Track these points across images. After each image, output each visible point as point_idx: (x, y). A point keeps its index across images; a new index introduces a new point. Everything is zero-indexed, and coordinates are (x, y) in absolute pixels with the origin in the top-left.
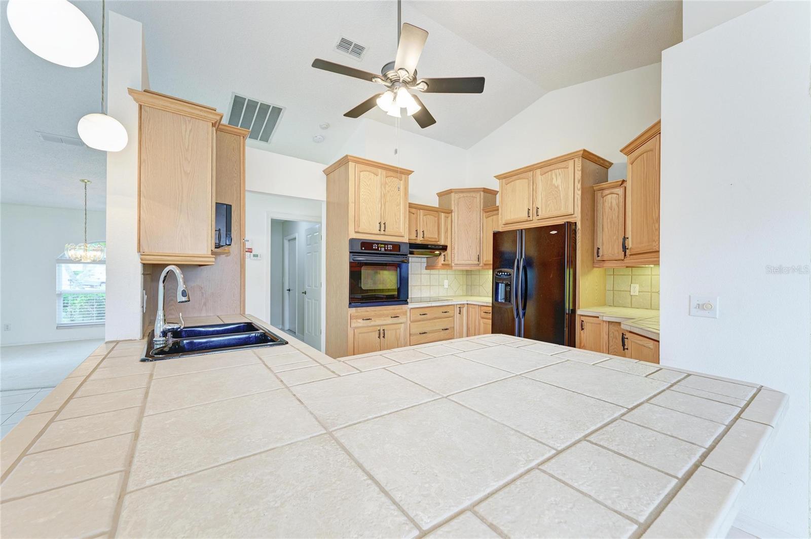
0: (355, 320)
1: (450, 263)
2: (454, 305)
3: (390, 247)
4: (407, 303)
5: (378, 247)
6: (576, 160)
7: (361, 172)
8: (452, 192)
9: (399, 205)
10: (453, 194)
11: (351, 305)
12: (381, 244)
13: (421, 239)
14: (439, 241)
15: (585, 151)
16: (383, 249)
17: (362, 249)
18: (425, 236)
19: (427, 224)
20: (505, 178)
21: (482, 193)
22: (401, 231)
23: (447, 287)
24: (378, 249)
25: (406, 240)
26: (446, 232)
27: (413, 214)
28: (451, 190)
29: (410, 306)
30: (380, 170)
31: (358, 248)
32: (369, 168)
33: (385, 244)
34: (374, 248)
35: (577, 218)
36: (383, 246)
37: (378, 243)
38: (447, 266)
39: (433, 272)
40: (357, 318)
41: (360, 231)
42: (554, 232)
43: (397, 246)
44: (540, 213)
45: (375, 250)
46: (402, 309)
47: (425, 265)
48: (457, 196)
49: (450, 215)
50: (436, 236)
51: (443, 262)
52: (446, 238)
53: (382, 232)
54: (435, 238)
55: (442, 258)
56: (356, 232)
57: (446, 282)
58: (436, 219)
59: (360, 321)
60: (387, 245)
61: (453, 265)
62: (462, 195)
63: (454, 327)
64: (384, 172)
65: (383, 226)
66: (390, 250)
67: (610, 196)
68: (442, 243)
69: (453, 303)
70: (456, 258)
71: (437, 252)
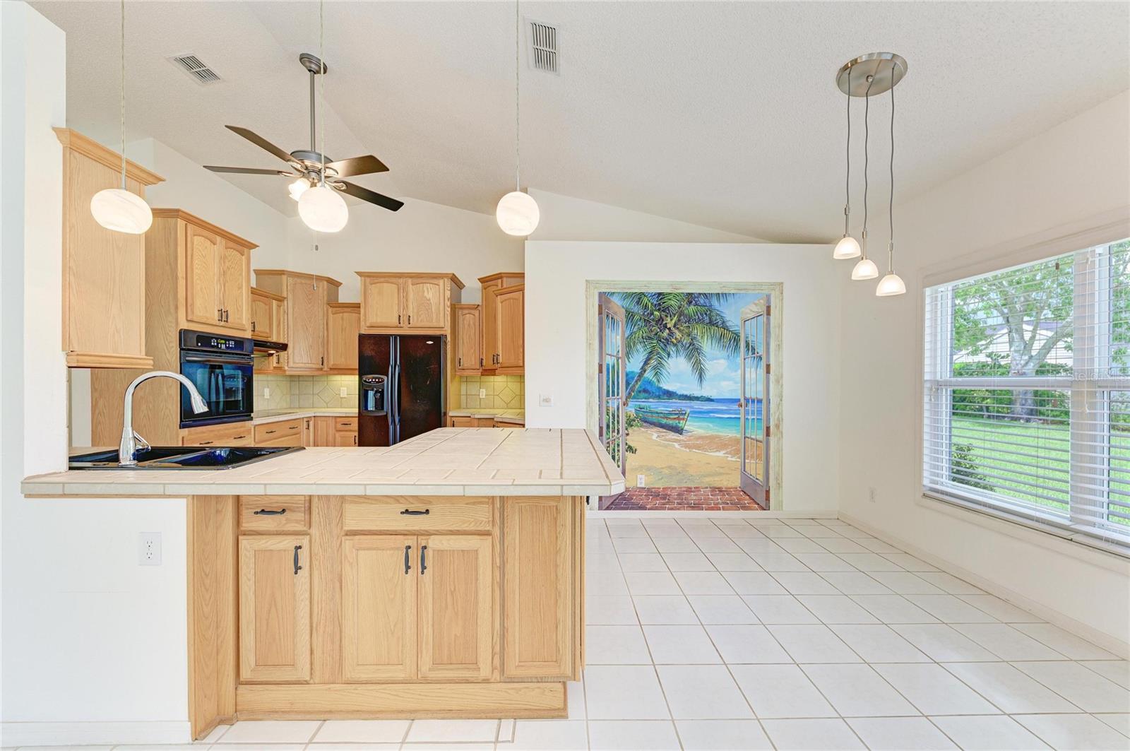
1: (283, 366)
2: (301, 419)
3: (232, 344)
4: (252, 419)
5: (218, 344)
6: (446, 279)
7: (195, 235)
8: (284, 274)
9: (240, 288)
10: (284, 277)
11: (182, 426)
12: (222, 339)
14: (270, 337)
15: (453, 274)
16: (223, 346)
17: (198, 345)
18: (257, 329)
19: (256, 313)
20: (369, 276)
21: (325, 283)
22: (244, 323)
23: (268, 397)
24: (217, 346)
25: (250, 335)
26: (279, 325)
28: (283, 271)
29: (256, 421)
30: (218, 239)
31: (192, 343)
32: (206, 233)
33: (226, 340)
34: (213, 344)
35: (448, 332)
36: (223, 342)
37: (218, 337)
38: (278, 369)
40: (192, 441)
41: (195, 319)
42: (430, 342)
43: (240, 343)
44: (411, 322)
45: (213, 347)
46: (244, 427)
48: (291, 280)
49: (283, 304)
50: (268, 331)
51: (275, 365)
52: (278, 333)
53: (223, 323)
54: (268, 334)
55: (274, 358)
56: (190, 321)
58: (267, 307)
60: (229, 340)
62: (299, 280)
64: (224, 241)
65: (224, 315)
66: (232, 348)
67: (468, 315)
68: (274, 339)
69: (298, 417)
70: (292, 360)
71: (273, 352)
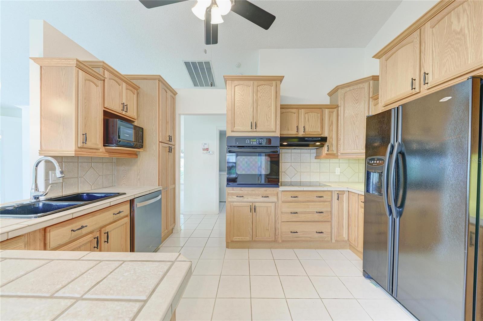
0: (230, 196)
1: (335, 152)
2: (331, 191)
3: (262, 141)
4: (278, 187)
5: (250, 142)
8: (338, 89)
10: (340, 90)
11: (228, 185)
12: (253, 139)
13: (302, 133)
14: (322, 134)
16: (255, 143)
17: (236, 144)
18: (306, 131)
19: (308, 120)
22: (272, 127)
23: (339, 174)
25: (278, 134)
26: (331, 124)
27: (295, 113)
28: (337, 86)
29: (281, 188)
30: (252, 82)
31: (233, 143)
32: (241, 82)
34: (247, 142)
36: (255, 140)
37: (250, 138)
38: (334, 156)
39: (322, 161)
40: (232, 194)
41: (235, 130)
43: (269, 140)
46: (273, 191)
47: (315, 155)
48: (343, 91)
49: (335, 110)
50: (319, 130)
51: (326, 152)
52: (330, 130)
53: (254, 130)
54: (319, 132)
55: (325, 148)
56: (233, 131)
57: (338, 171)
58: (319, 115)
59: (235, 197)
61: (339, 154)
62: (348, 89)
63: (331, 212)
64: (256, 82)
65: (254, 125)
66: (262, 144)
68: (326, 135)
69: (331, 189)
70: (342, 148)
71: (318, 144)
